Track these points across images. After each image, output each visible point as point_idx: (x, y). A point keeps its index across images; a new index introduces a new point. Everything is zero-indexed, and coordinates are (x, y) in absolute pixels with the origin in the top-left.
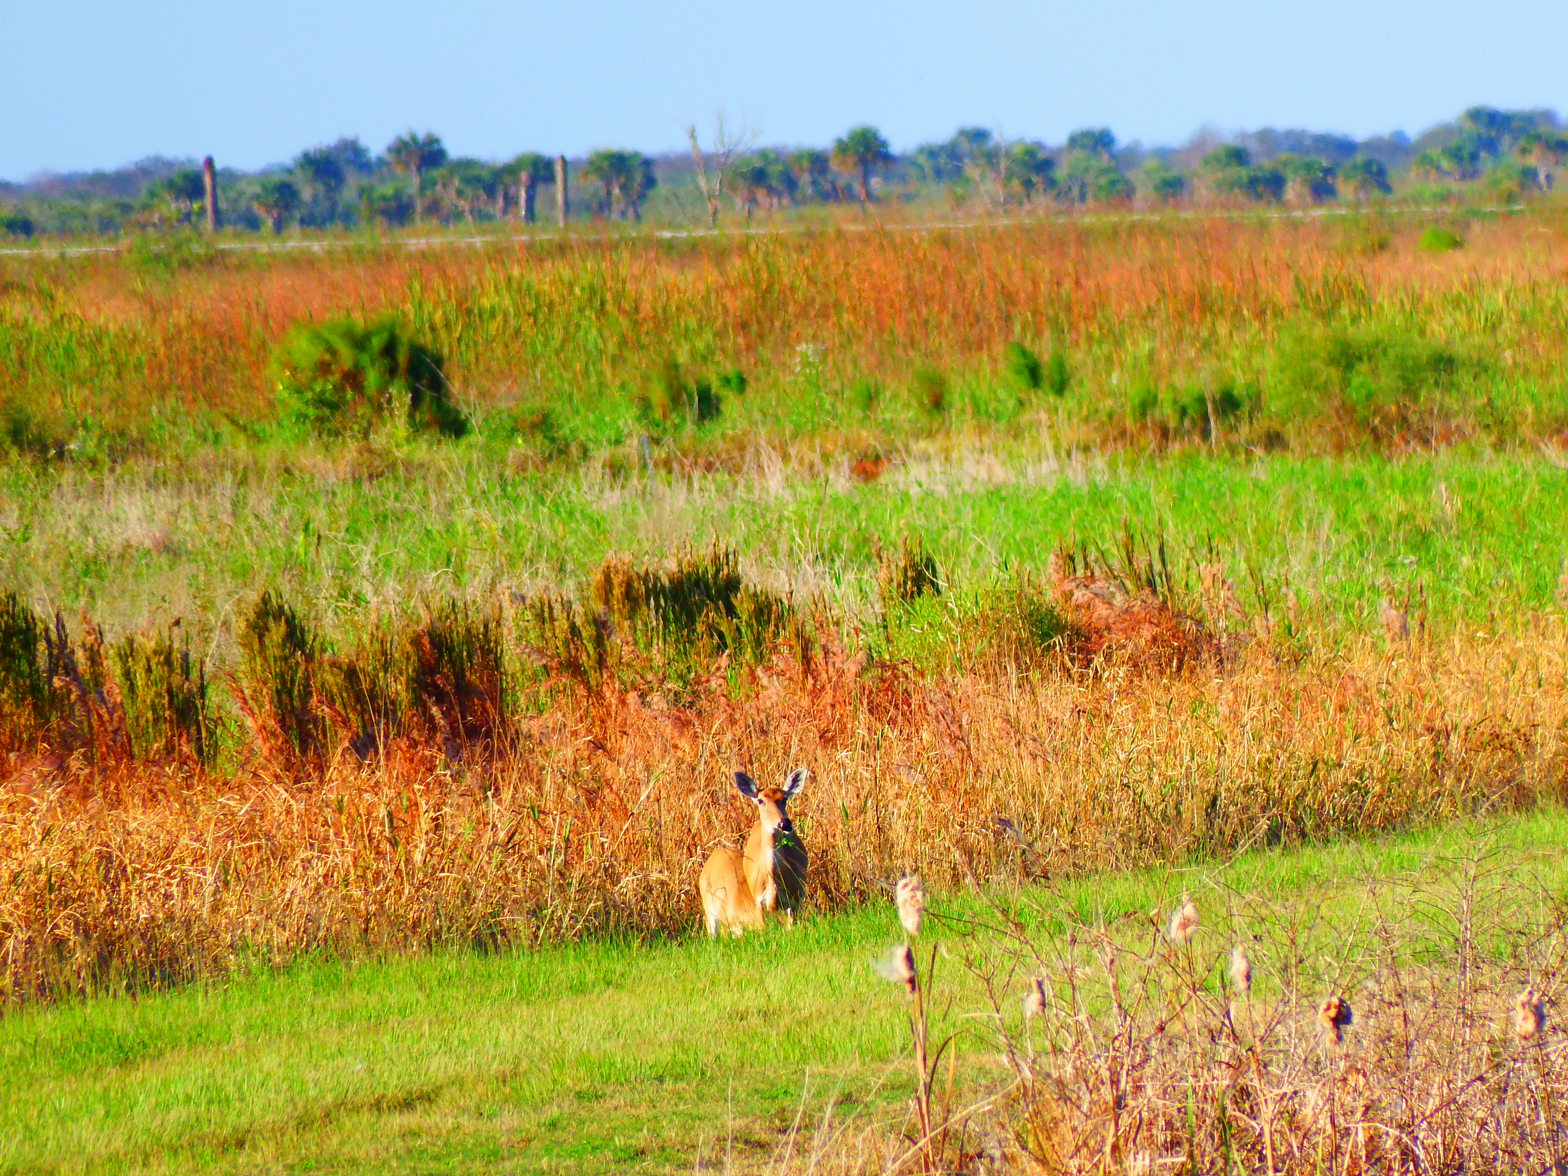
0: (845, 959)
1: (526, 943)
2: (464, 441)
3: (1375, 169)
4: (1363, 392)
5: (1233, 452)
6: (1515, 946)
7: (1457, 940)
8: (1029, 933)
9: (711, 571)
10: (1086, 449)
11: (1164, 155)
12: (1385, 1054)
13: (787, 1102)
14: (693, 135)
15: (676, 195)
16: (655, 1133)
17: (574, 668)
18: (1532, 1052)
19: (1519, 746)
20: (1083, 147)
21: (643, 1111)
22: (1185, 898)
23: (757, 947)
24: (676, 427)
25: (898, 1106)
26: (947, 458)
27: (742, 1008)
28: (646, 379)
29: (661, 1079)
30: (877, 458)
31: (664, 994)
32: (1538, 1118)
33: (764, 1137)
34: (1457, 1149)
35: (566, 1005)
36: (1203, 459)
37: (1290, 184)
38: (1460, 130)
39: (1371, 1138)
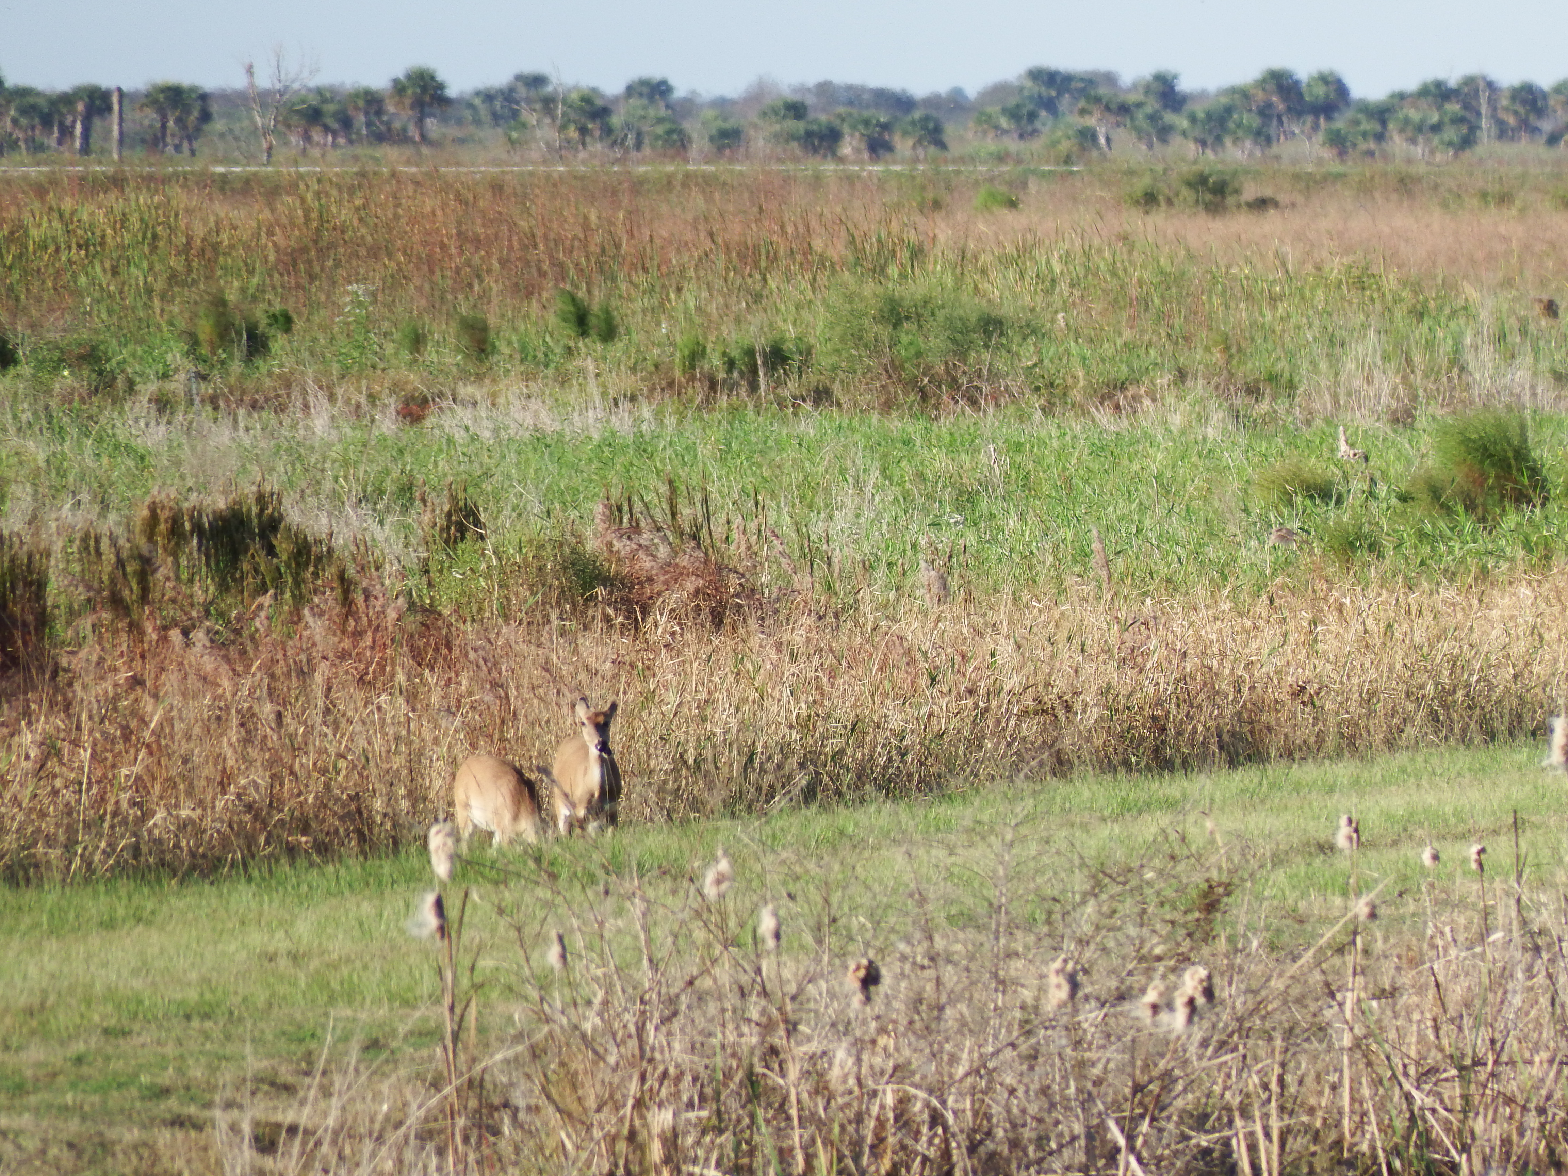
0: (377, 902)
1: (58, 877)
2: (12, 371)
3: (931, 125)
4: (912, 351)
5: (781, 405)
6: (1050, 913)
7: (991, 904)
8: (562, 883)
9: (255, 510)
10: (633, 399)
11: (722, 104)
12: (917, 1017)
13: (313, 1045)
14: (250, 70)
15: (231, 130)
16: (181, 1071)
17: (116, 602)
18: (1065, 1019)
19: (1061, 714)
20: (641, 95)
21: (170, 1050)
22: (720, 853)
23: (289, 888)
24: (223, 363)
25: (425, 1053)
26: (494, 404)
27: (271, 949)
28: (194, 315)
29: (188, 1017)
30: (425, 401)
31: (194, 933)
32: (1068, 1087)
33: (290, 1079)
34: (985, 1114)
35: (95, 941)
36: (750, 413)
37: (847, 139)
38: (1021, 89)
39: (901, 1101)
